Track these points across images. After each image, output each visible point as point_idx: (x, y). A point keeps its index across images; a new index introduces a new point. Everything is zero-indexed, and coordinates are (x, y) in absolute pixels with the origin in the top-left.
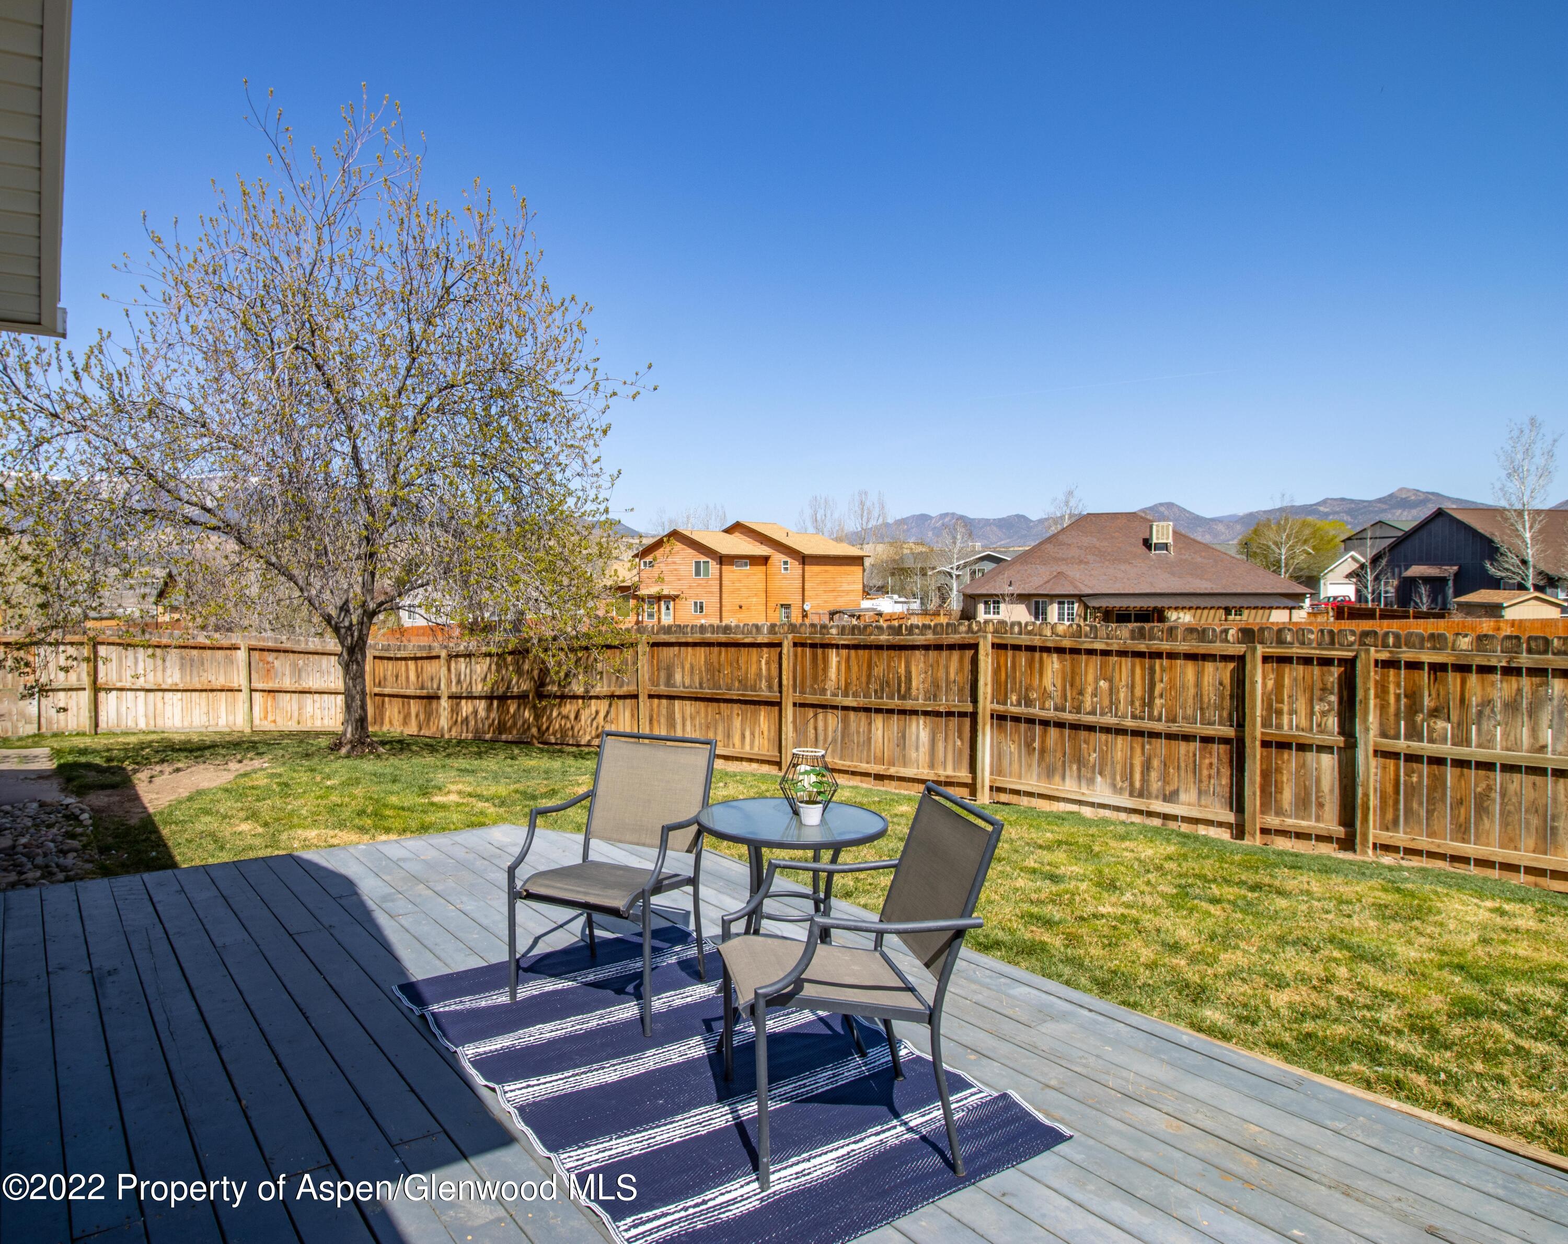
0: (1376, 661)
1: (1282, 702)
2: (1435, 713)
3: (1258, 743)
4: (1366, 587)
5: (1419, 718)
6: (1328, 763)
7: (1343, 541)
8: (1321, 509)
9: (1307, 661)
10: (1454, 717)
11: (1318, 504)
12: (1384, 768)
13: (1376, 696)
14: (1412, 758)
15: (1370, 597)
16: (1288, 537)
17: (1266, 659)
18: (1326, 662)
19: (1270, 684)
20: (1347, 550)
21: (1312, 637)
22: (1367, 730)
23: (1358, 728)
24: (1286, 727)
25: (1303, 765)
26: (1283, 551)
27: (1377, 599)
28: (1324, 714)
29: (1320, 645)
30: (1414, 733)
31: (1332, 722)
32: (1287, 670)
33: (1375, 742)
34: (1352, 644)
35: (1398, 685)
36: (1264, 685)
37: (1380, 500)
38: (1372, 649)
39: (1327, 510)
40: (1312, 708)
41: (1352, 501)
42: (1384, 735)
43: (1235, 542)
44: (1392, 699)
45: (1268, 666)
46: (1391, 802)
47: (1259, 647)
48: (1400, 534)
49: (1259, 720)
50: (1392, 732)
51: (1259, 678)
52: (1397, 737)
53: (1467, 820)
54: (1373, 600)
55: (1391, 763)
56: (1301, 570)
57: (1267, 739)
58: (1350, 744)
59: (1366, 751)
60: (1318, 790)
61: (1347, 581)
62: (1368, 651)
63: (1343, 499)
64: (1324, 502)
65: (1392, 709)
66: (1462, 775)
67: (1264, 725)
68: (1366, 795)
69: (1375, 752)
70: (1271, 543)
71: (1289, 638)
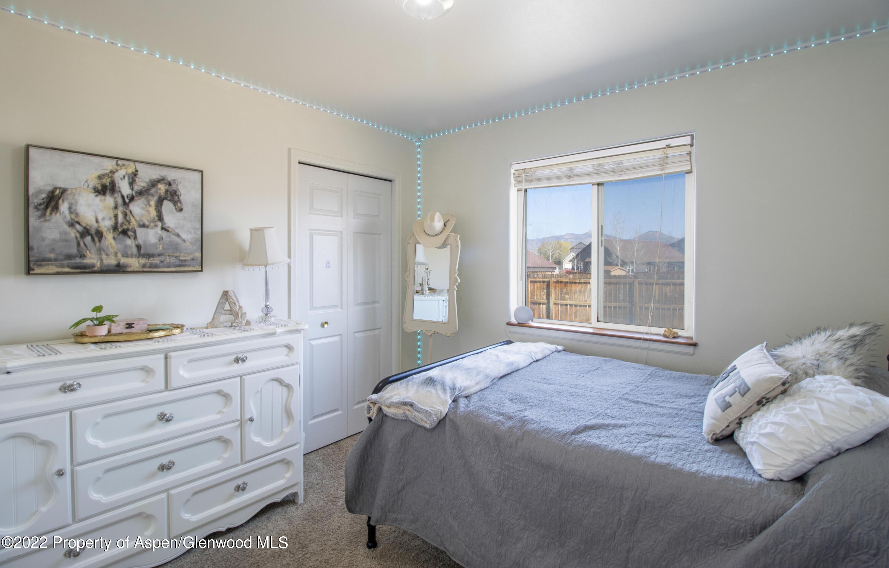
0: (554, 281)
1: (534, 292)
2: (566, 294)
3: (529, 303)
4: (575, 265)
5: (563, 295)
6: (544, 307)
7: (570, 249)
8: (566, 237)
9: (540, 282)
10: (569, 295)
11: (565, 235)
12: (556, 307)
13: (554, 290)
14: (562, 305)
15: (576, 268)
16: (552, 247)
17: (531, 282)
18: (544, 282)
19: (532, 288)
20: (571, 252)
21: (541, 276)
22: (552, 298)
23: (550, 298)
24: (535, 299)
25: (539, 308)
26: (551, 252)
27: (578, 269)
28: (543, 295)
29: (542, 278)
30: (562, 299)
31: (545, 297)
32: (535, 284)
33: (554, 301)
34: (549, 277)
35: (558, 287)
36: (531, 288)
37: (584, 234)
38: (553, 278)
39: (567, 237)
40: (541, 294)
41: (576, 235)
42: (556, 299)
43: (537, 249)
44: (557, 291)
45: (532, 283)
46: (557, 316)
47: (529, 278)
48: (584, 246)
49: (529, 297)
50: (557, 299)
51: (529, 287)
52: (558, 300)
53: (572, 319)
54: (577, 269)
55: (557, 306)
56: (557, 259)
57: (532, 302)
58: (549, 302)
59: (552, 304)
60: (543, 314)
61: (569, 263)
62: (552, 279)
63: (572, 234)
64: (567, 234)
65: (557, 293)
66: (571, 308)
67: (531, 299)
68: (552, 314)
69: (554, 304)
70: (547, 250)
71: (536, 276)
